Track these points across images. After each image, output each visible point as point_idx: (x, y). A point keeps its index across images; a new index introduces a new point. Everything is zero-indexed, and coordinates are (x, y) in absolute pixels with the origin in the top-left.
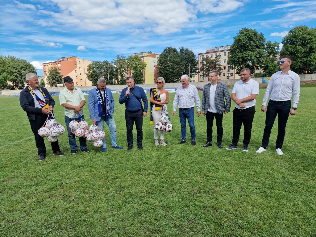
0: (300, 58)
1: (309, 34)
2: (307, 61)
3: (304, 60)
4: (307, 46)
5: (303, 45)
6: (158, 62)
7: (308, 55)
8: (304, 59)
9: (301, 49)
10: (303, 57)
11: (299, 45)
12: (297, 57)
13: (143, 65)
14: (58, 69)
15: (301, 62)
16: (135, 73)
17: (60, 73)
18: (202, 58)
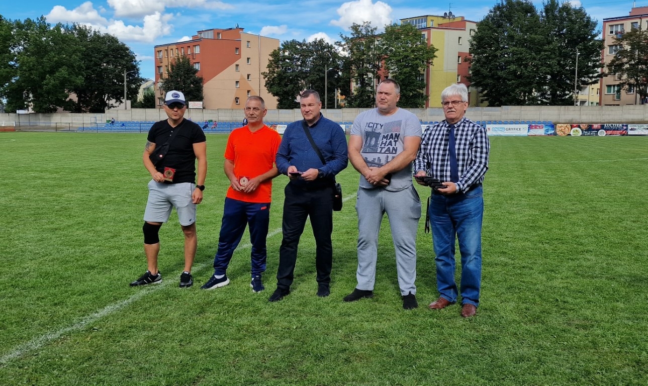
6: (472, 45)
13: (427, 53)
14: (192, 61)
16: (400, 73)
17: (196, 71)
18: (616, 33)
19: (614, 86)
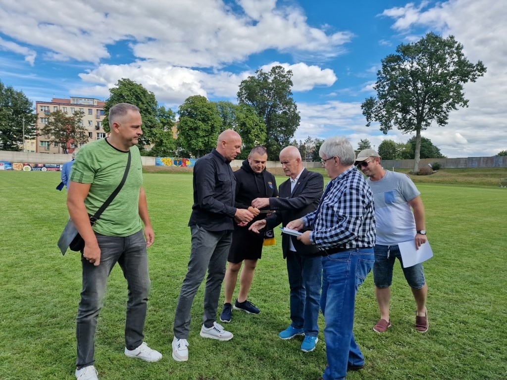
0: (201, 137)
1: (209, 109)
2: (208, 142)
3: (205, 140)
4: (208, 123)
5: (203, 120)
7: (209, 135)
8: (206, 138)
9: (202, 125)
10: (204, 136)
11: (199, 120)
12: (198, 135)
15: (202, 141)
18: (45, 111)
19: (45, 142)
